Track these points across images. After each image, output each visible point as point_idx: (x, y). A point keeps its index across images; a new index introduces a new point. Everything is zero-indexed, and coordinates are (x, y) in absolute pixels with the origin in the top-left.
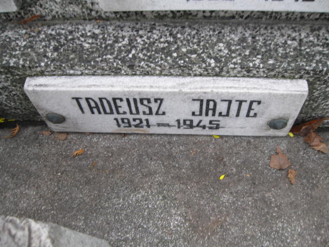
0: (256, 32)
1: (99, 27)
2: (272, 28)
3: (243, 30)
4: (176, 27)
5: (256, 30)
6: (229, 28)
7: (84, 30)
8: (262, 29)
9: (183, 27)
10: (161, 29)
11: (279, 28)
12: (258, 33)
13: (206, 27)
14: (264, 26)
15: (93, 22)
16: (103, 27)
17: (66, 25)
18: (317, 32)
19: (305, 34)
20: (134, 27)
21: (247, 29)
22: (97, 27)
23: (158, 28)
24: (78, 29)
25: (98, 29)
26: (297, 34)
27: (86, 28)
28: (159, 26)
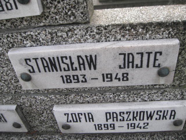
0: (127, 138)
1: (61, 136)
2: (133, 136)
3: (121, 137)
4: (93, 137)
5: (127, 137)
6: (115, 137)
7: (55, 138)
8: (129, 137)
9: (96, 137)
10: (87, 138)
11: (136, 136)
12: (127, 139)
13: (105, 137)
14: (130, 135)
15: (59, 134)
16: (63, 137)
17: (47, 135)
18: (153, 137)
19: (148, 138)
20: (75, 137)
21: (123, 137)
22: (60, 136)
23: (85, 137)
24: (52, 137)
25: (61, 137)
26: (144, 138)
27: (56, 137)
28: (86, 136)
